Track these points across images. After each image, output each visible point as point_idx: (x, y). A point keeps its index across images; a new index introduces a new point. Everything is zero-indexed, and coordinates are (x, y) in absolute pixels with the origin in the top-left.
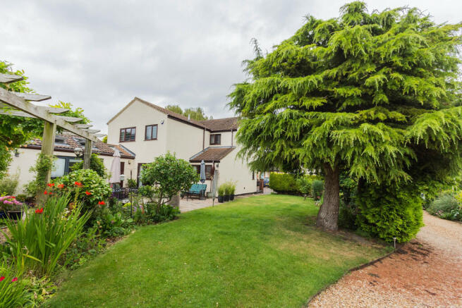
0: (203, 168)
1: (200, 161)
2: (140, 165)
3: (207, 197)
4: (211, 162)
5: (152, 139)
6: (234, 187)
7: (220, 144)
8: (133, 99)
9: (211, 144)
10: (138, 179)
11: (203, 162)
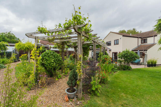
0: (139, 53)
1: (137, 51)
2: (113, 53)
3: (141, 64)
4: (143, 50)
5: (117, 44)
6: (156, 61)
7: (147, 43)
8: (110, 32)
9: (141, 43)
10: (112, 57)
11: (138, 51)
